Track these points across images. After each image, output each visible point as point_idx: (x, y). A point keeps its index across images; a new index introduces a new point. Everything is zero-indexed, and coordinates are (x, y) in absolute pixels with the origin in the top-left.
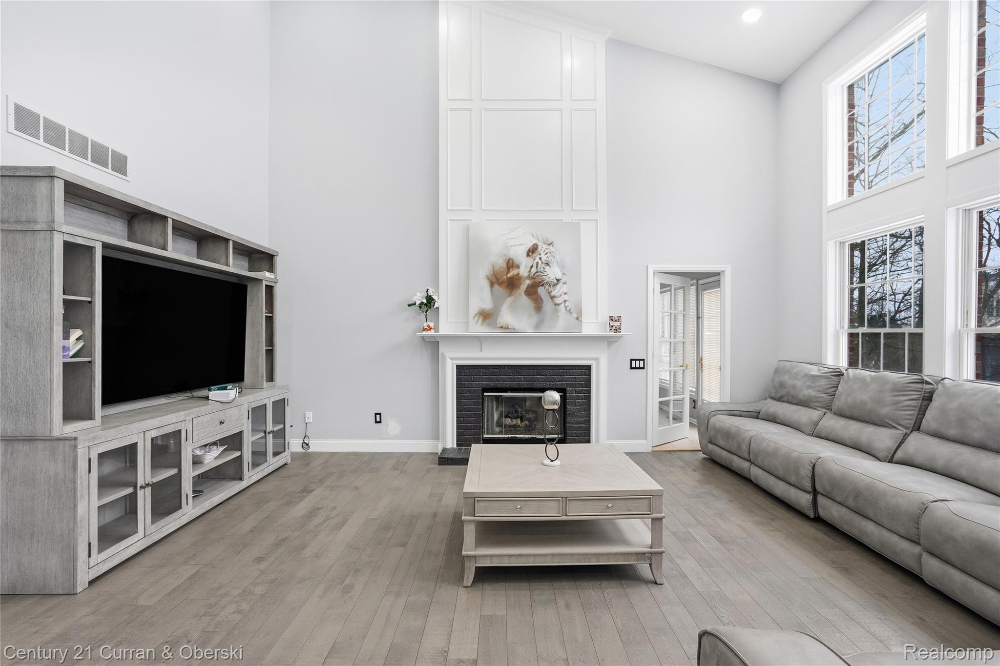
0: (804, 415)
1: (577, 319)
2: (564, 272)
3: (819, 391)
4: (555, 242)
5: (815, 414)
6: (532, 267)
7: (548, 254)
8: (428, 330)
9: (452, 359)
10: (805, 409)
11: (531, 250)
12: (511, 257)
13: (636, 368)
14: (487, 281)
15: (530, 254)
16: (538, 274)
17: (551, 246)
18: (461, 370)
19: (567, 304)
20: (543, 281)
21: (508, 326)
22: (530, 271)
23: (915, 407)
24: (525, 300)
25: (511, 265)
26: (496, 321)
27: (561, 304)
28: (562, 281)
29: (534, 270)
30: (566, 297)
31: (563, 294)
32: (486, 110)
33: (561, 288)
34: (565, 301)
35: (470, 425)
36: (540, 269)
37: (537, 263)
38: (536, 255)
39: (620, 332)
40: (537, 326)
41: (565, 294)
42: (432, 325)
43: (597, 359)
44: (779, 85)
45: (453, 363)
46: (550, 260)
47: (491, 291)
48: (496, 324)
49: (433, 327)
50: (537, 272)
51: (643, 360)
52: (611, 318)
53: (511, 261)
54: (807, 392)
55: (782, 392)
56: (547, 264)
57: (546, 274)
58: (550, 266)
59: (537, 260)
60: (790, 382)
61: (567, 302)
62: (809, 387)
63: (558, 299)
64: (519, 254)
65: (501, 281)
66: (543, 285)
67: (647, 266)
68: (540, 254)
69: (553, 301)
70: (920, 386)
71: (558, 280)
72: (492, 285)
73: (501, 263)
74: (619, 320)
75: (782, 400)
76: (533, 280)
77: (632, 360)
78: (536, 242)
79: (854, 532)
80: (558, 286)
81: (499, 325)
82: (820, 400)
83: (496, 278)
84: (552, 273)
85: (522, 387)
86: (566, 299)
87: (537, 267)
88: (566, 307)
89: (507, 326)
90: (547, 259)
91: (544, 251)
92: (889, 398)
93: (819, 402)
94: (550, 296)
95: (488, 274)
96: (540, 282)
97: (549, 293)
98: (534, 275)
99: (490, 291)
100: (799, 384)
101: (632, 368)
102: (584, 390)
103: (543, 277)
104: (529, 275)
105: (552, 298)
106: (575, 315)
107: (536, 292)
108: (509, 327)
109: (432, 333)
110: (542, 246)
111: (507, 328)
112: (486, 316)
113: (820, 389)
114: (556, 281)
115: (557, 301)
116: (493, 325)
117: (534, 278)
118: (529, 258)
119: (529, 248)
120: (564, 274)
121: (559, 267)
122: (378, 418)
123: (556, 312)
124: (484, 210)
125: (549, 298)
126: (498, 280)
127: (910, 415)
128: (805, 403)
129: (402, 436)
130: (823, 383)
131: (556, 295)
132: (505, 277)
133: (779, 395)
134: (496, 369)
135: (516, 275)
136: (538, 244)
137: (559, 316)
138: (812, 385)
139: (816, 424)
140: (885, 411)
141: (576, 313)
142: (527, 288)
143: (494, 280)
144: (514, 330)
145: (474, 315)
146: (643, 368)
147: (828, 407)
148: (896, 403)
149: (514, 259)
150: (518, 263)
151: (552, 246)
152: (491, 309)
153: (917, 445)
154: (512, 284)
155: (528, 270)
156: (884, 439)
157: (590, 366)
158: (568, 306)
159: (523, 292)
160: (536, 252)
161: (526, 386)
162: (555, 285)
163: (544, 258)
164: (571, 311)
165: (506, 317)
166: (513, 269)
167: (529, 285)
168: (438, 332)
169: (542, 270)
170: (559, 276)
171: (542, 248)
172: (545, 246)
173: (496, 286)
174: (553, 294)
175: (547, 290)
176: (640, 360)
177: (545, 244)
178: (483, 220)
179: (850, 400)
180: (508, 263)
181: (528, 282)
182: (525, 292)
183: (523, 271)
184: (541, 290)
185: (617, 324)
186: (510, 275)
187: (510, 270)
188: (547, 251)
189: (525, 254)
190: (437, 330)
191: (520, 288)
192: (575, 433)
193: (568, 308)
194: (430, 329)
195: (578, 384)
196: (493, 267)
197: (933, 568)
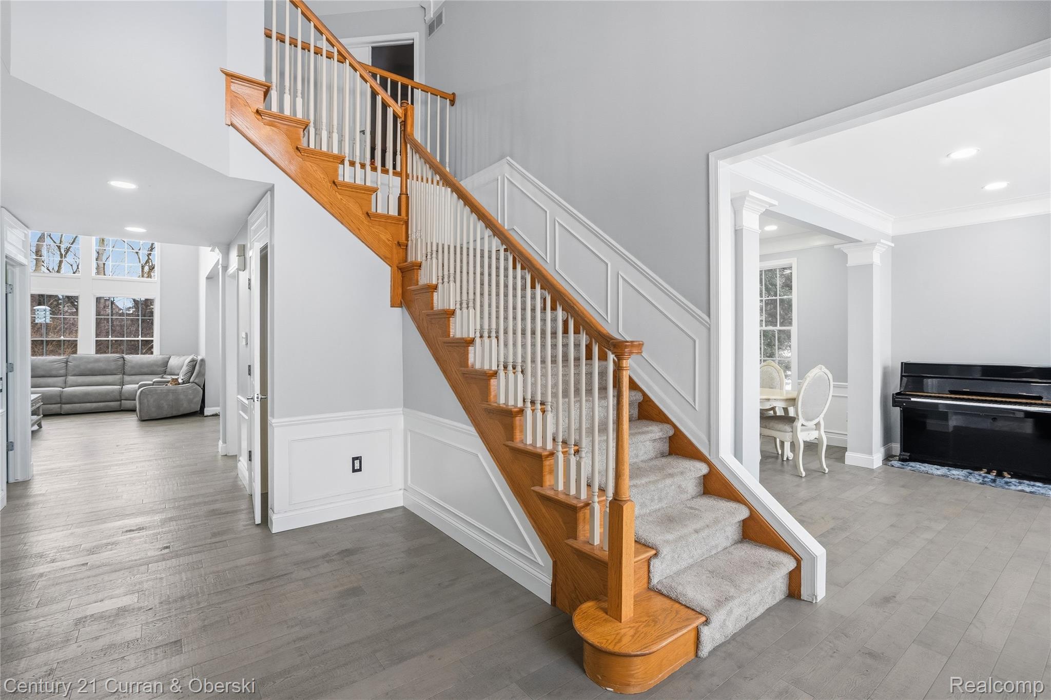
197: (67, 407)
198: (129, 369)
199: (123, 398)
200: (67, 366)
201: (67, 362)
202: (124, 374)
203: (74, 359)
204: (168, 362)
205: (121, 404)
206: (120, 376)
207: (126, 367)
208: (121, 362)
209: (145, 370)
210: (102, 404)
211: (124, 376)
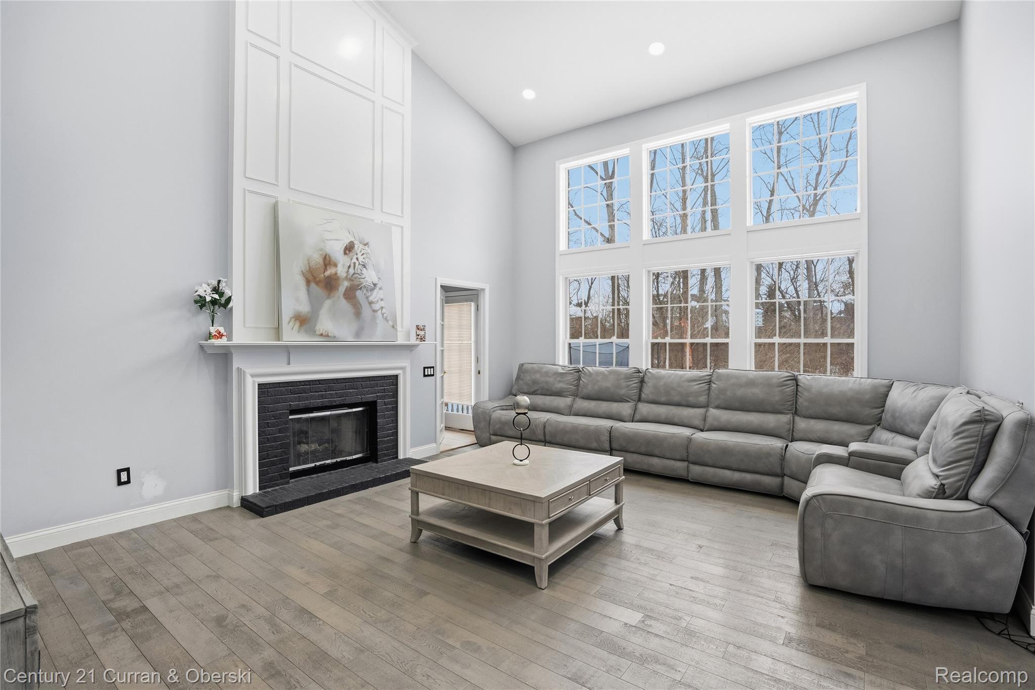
0: (562, 402)
1: (393, 327)
2: (380, 277)
3: (567, 384)
4: (370, 243)
5: (568, 400)
6: (349, 267)
7: (365, 256)
8: (218, 338)
9: (252, 376)
10: (559, 398)
11: (348, 247)
12: (328, 252)
13: (428, 376)
14: (303, 278)
15: (347, 252)
16: (356, 275)
17: (366, 247)
18: (264, 389)
19: (384, 311)
20: (362, 284)
21: (328, 333)
22: (348, 272)
23: (636, 387)
24: (344, 304)
25: (328, 262)
26: (315, 327)
27: (378, 310)
28: (378, 286)
29: (351, 271)
30: (382, 304)
31: (380, 300)
32: (296, 66)
33: (378, 293)
34: (382, 308)
35: (275, 459)
36: (358, 270)
37: (355, 263)
38: (352, 254)
39: (424, 341)
40: (358, 334)
41: (382, 300)
42: (222, 330)
43: (403, 368)
44: (515, 148)
45: (254, 382)
46: (366, 262)
47: (308, 290)
48: (315, 331)
49: (225, 334)
50: (354, 274)
51: (433, 367)
52: (418, 328)
53: (327, 257)
54: (560, 386)
55: (535, 388)
56: (364, 266)
57: (363, 277)
58: (366, 269)
59: (354, 260)
60: (543, 379)
61: (384, 309)
62: (560, 381)
63: (376, 305)
64: (336, 250)
65: (317, 279)
66: (361, 289)
67: (436, 279)
68: (357, 254)
69: (371, 307)
70: (638, 374)
71: (375, 285)
72: (308, 282)
73: (317, 259)
74: (423, 330)
75: (536, 393)
76: (351, 282)
77: (425, 368)
78: (353, 239)
79: (645, 467)
80: (375, 292)
81: (318, 333)
82: (568, 390)
83: (313, 276)
84: (369, 276)
85: (335, 404)
86: (383, 306)
87: (354, 268)
88: (383, 314)
89: (326, 333)
90: (363, 260)
91: (361, 251)
92: (624, 384)
93: (569, 391)
94: (368, 301)
95: (303, 269)
96: (359, 285)
97: (367, 298)
98: (352, 276)
99: (306, 292)
100: (551, 380)
101: (425, 376)
102: (392, 401)
103: (361, 280)
104: (347, 276)
105: (371, 303)
106: (391, 323)
107: (354, 297)
108: (329, 335)
109: (223, 341)
110: (358, 246)
111: (327, 336)
112: (304, 321)
113: (568, 382)
114: (372, 285)
115: (376, 307)
116: (312, 331)
117: (352, 280)
118: (346, 256)
119: (345, 245)
120: (379, 278)
121: (375, 271)
122: (123, 477)
123: (374, 318)
124: (291, 189)
125: (368, 304)
126: (315, 278)
127: (635, 393)
128: (559, 394)
129: (167, 496)
130: (570, 378)
131: (373, 301)
132: (322, 275)
133: (533, 390)
134: (307, 385)
135: (333, 275)
136: (355, 242)
137: (377, 323)
138: (562, 380)
139: (571, 407)
140: (623, 392)
141: (391, 321)
142: (345, 291)
143: (311, 278)
144: (334, 338)
145: (288, 319)
146: (433, 375)
147: (575, 395)
148: (628, 386)
149: (331, 256)
150: (335, 261)
151: (368, 247)
152: (308, 312)
153: (645, 409)
154: (330, 284)
155: (346, 270)
156: (625, 409)
157: (397, 376)
158: (385, 313)
159: (342, 295)
160: (353, 251)
161: (338, 403)
162: (372, 290)
163: (361, 259)
164: (388, 318)
165: (325, 324)
166: (330, 268)
167: (347, 287)
168: (232, 341)
169: (359, 272)
170: (376, 281)
171: (358, 247)
172: (361, 246)
173: (313, 285)
174: (371, 299)
175: (365, 294)
176: (430, 368)
177: (361, 243)
178: (291, 202)
179: (596, 387)
180: (325, 258)
181: (346, 284)
182: (344, 294)
183: (341, 271)
184: (359, 294)
185: (422, 333)
186: (327, 273)
187: (328, 267)
188: (363, 252)
189: (342, 252)
190: (230, 338)
191: (338, 289)
192: (385, 447)
193: (385, 315)
194: (220, 336)
195: (386, 395)
196: (308, 261)
197: (697, 471)
198: (806, 404)
199: (787, 471)
200: (709, 389)
201: (710, 382)
202: (796, 413)
203: (720, 377)
204: (887, 395)
205: (782, 484)
206: (789, 416)
207: (800, 400)
208: (790, 389)
209: (835, 410)
210: (748, 477)
211: (797, 418)
